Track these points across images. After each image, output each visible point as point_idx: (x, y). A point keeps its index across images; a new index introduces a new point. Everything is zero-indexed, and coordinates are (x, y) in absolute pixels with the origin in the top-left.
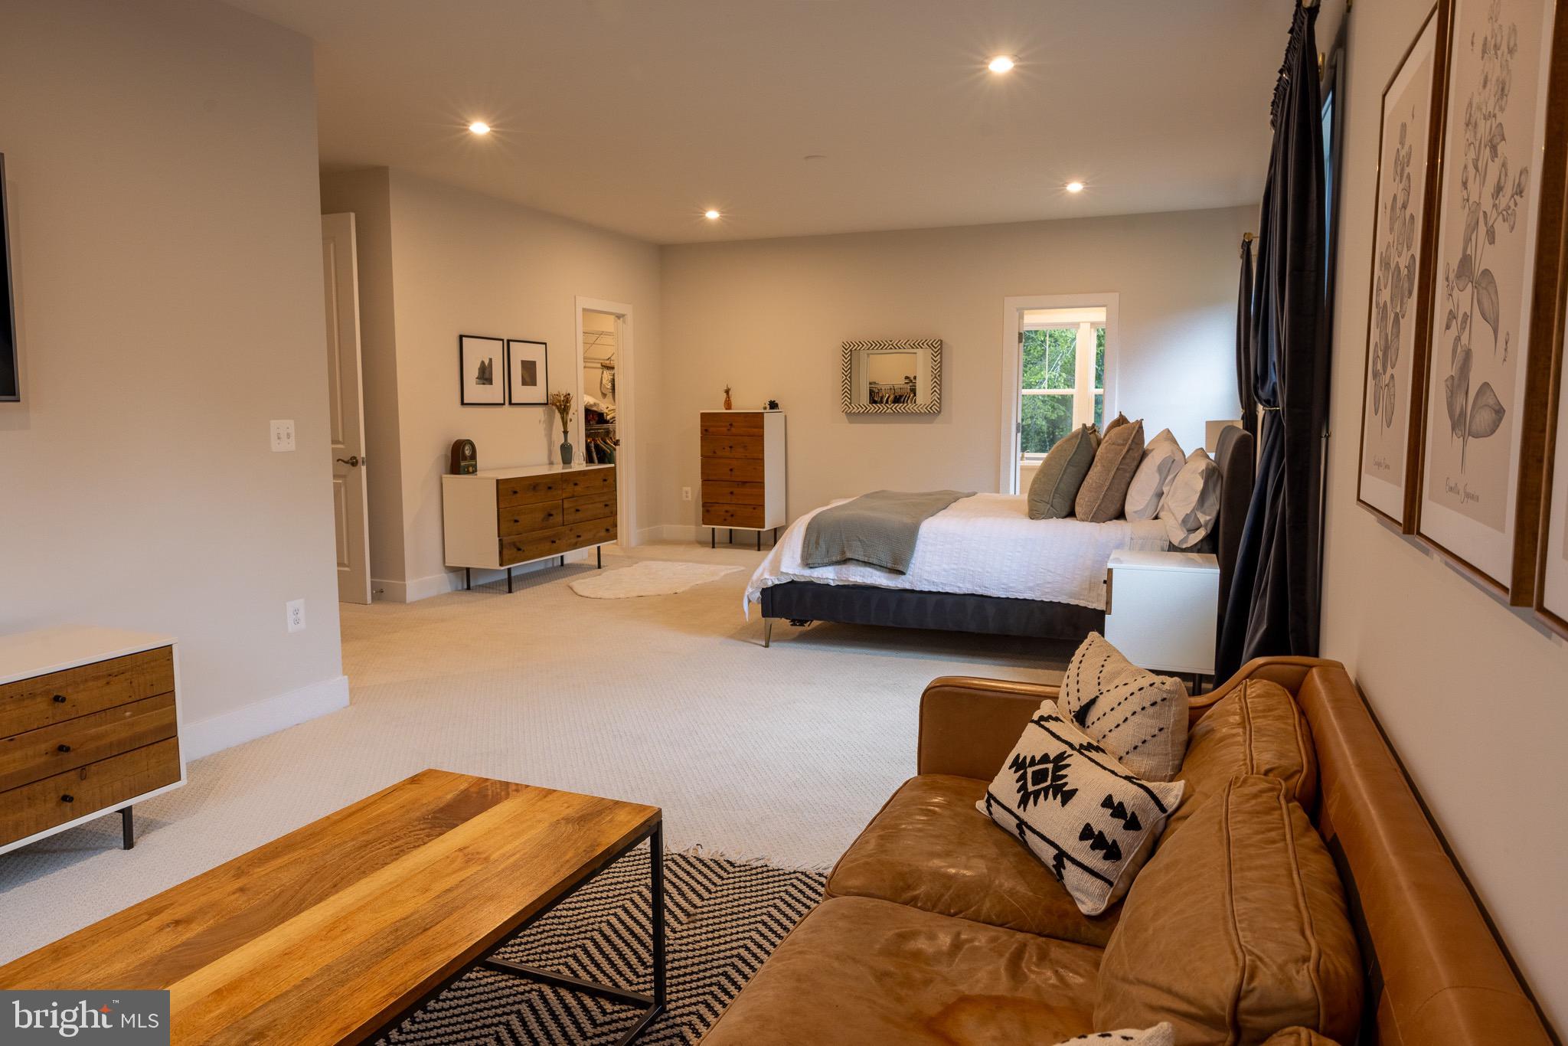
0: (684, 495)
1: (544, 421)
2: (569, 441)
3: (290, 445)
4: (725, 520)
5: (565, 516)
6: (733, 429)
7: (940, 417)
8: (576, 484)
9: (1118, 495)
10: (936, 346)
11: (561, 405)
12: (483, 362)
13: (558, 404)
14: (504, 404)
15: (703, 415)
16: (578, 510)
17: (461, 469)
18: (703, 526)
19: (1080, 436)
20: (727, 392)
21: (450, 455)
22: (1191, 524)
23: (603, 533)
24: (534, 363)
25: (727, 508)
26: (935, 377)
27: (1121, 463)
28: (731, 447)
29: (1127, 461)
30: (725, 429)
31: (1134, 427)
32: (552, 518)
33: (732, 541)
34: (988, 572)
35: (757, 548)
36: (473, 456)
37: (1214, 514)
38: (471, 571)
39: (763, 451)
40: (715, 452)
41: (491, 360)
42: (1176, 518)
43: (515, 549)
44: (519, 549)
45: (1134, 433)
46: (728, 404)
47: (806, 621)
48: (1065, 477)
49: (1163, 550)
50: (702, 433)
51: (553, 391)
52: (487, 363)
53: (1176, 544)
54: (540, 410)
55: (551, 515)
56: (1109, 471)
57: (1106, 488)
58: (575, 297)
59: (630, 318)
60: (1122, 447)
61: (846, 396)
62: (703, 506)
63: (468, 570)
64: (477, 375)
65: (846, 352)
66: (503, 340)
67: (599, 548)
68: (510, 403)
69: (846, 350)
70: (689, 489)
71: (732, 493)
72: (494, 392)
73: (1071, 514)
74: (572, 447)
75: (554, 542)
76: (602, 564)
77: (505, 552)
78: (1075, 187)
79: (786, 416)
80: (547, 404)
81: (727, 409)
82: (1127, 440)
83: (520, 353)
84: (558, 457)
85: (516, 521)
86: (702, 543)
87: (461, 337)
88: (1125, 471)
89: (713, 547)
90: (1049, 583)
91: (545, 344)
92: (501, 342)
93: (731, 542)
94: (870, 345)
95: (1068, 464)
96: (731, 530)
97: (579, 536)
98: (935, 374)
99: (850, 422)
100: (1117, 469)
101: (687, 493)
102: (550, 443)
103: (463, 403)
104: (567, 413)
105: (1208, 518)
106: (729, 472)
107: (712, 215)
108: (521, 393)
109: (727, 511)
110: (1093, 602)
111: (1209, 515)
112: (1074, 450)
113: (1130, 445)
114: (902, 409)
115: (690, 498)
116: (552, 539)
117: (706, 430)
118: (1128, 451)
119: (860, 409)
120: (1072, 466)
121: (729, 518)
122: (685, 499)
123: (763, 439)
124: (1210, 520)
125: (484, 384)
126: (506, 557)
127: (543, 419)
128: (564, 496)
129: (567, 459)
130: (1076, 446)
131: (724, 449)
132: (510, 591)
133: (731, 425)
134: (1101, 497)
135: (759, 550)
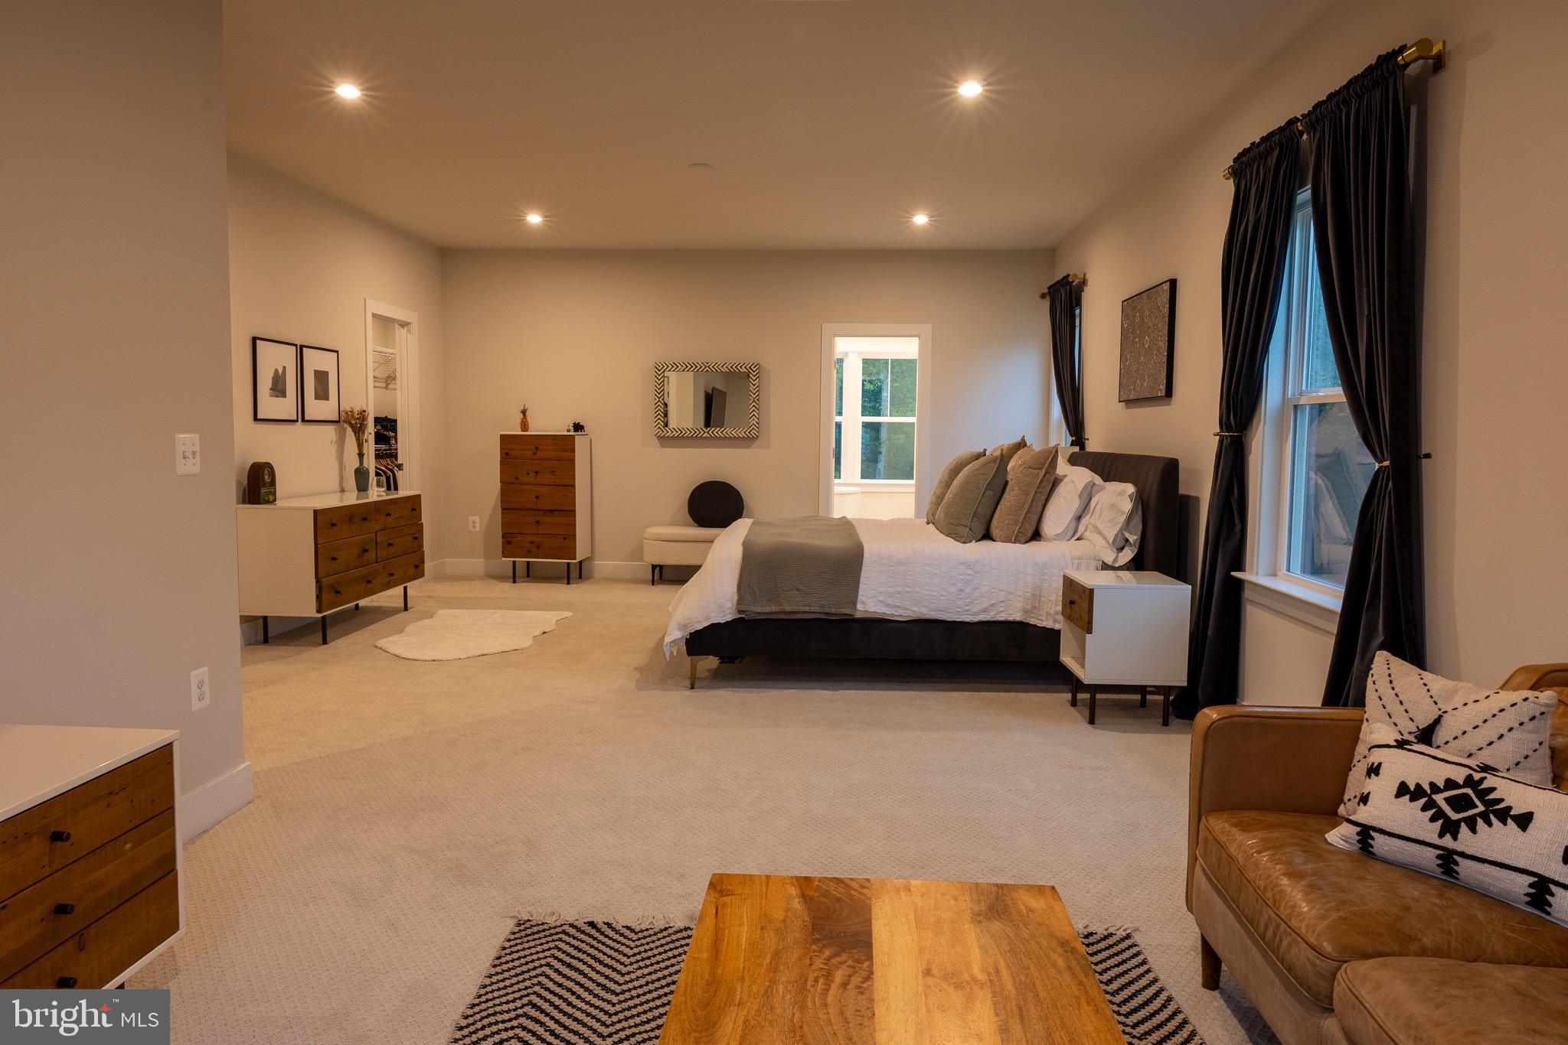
0: (471, 525)
1: (336, 442)
2: (365, 465)
3: (193, 467)
4: (530, 551)
5: (378, 552)
6: (539, 452)
7: (757, 443)
8: (388, 515)
9: (1035, 518)
10: (754, 370)
11: (356, 423)
12: (276, 370)
13: (353, 422)
14: (297, 421)
15: (502, 437)
16: (390, 545)
17: (261, 498)
18: (503, 559)
19: (998, 460)
20: (524, 412)
21: (245, 482)
22: (1120, 544)
23: (412, 571)
24: (326, 373)
25: (533, 538)
26: (754, 401)
27: (1038, 487)
28: (536, 472)
29: (1044, 484)
30: (529, 453)
31: (1051, 452)
32: (366, 553)
33: (531, 575)
34: (943, 596)
35: (566, 581)
36: (273, 483)
37: (1139, 533)
38: (269, 619)
39: (574, 476)
40: (517, 478)
41: (284, 368)
42: (1105, 538)
43: (334, 593)
44: (338, 592)
45: (1051, 457)
46: (524, 425)
47: (737, 658)
48: (983, 500)
49: (1097, 569)
50: (501, 457)
51: (346, 406)
52: (280, 372)
53: (1110, 564)
54: (331, 429)
55: (367, 551)
56: (1028, 495)
57: (1025, 511)
58: (365, 299)
59: (414, 327)
60: (1038, 471)
61: (659, 419)
62: (503, 537)
63: (265, 618)
64: (270, 386)
65: (659, 373)
66: (296, 345)
67: (405, 588)
68: (303, 420)
69: (659, 371)
70: (476, 518)
71: (538, 522)
72: (286, 407)
73: (987, 536)
74: (369, 472)
75: (369, 582)
76: (409, 606)
77: (324, 596)
78: (921, 219)
79: (591, 440)
80: (339, 422)
81: (523, 431)
82: (1044, 464)
83: (314, 361)
84: (351, 482)
85: (334, 559)
86: (500, 578)
87: (254, 340)
88: (1041, 493)
89: (514, 582)
90: (1002, 602)
91: (337, 352)
92: (295, 347)
93: (528, 576)
94: (685, 366)
95: (986, 488)
96: (528, 562)
97: (391, 575)
98: (754, 398)
99: (662, 447)
100: (1036, 493)
101: (474, 523)
102: (342, 467)
103: (256, 419)
104: (363, 433)
105: (1135, 538)
106: (535, 500)
107: (534, 219)
108: (316, 408)
109: (532, 542)
110: (1042, 620)
111: (1135, 535)
112: (992, 474)
113: (1047, 469)
114: (719, 432)
115: (478, 529)
116: (368, 579)
117: (507, 454)
118: (1045, 475)
119: (675, 432)
120: (990, 490)
121: (537, 550)
122: (471, 529)
123: (574, 463)
124: (1137, 540)
125: (277, 396)
126: (324, 603)
127: (334, 441)
128: (377, 528)
129: (362, 486)
130: (994, 470)
131: (528, 474)
132: (325, 642)
133: (537, 448)
134: (1021, 520)
135: (568, 583)
